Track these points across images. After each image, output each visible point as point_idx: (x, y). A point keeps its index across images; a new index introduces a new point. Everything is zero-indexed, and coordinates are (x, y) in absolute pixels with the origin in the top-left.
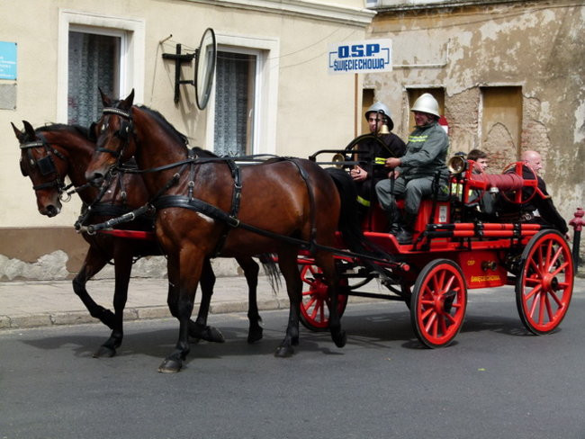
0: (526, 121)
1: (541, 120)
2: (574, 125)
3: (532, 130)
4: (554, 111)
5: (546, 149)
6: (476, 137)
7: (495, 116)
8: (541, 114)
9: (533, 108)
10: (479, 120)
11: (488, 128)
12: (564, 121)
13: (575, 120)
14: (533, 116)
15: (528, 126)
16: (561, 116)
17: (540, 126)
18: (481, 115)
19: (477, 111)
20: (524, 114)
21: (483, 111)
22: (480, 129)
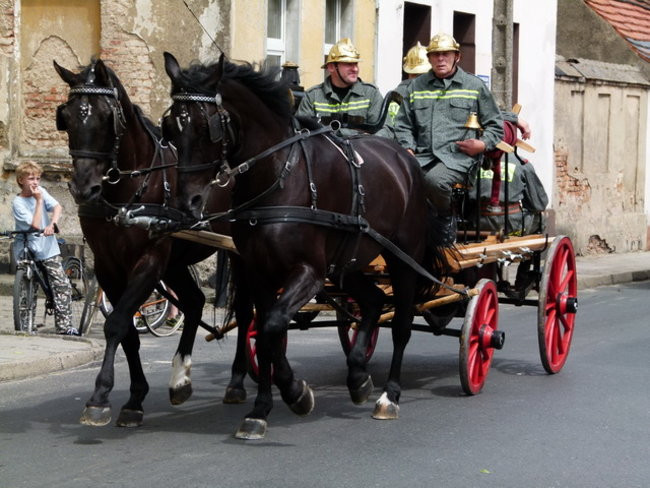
0: (107, 34)
1: (137, 32)
2: (199, 40)
3: (120, 49)
4: (159, 14)
5: (148, 83)
6: (11, 61)
7: (46, 24)
8: (137, 20)
9: (120, 9)
10: (16, 31)
11: (33, 45)
12: (180, 34)
13: (201, 31)
14: (122, 23)
15: (113, 43)
16: (174, 25)
17: (134, 42)
18: (18, 21)
19: (12, 14)
20: (105, 20)
21: (22, 14)
22: (17, 47)
